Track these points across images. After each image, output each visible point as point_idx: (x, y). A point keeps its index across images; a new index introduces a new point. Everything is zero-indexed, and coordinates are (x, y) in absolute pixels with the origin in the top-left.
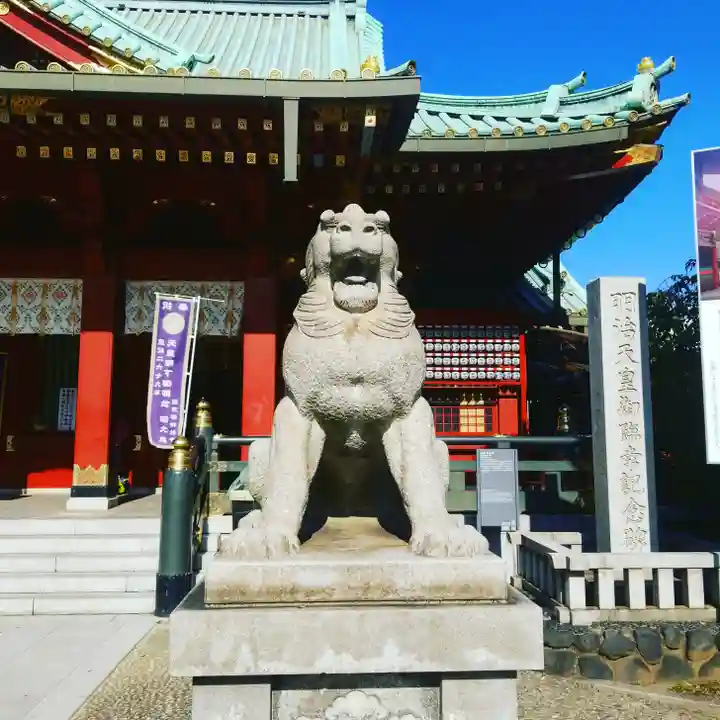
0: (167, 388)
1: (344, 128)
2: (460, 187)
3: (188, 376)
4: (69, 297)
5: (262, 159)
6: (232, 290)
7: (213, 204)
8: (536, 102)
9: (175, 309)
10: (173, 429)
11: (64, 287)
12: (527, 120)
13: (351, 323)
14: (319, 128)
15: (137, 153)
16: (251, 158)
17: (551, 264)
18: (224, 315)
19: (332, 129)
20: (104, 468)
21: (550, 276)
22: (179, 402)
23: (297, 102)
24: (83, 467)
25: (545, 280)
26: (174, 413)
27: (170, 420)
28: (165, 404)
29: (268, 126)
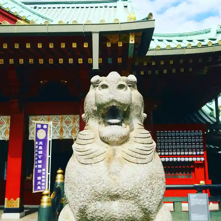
0: (40, 164)
1: (120, 45)
2: (174, 71)
3: (49, 158)
4: (5, 124)
5: (85, 61)
6: (74, 119)
7: (66, 82)
8: (206, 33)
9: (42, 128)
10: (43, 182)
11: (3, 119)
12: (203, 41)
13: (111, 153)
14: (109, 45)
15: (31, 61)
16: (80, 61)
17: (214, 102)
18: (71, 129)
19: (115, 45)
20: (18, 199)
21: (214, 108)
22: (46, 170)
23: (98, 34)
24: (9, 199)
25: (212, 109)
26: (44, 175)
27: (42, 179)
28: (39, 171)
29: (86, 45)
